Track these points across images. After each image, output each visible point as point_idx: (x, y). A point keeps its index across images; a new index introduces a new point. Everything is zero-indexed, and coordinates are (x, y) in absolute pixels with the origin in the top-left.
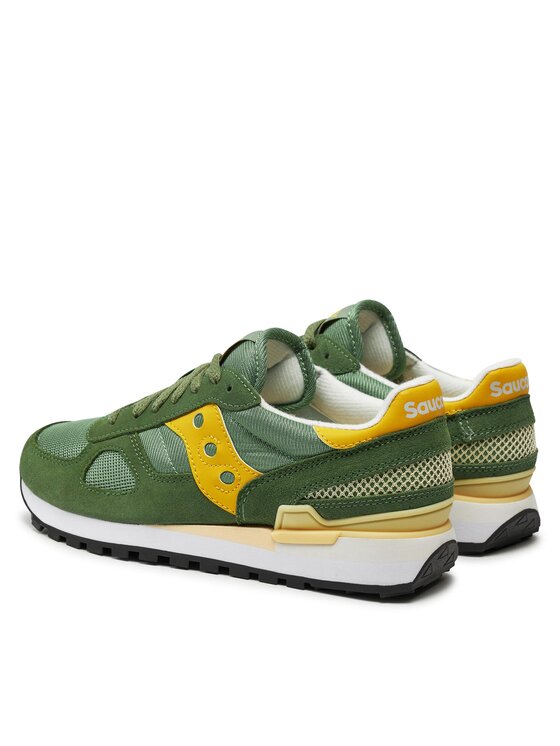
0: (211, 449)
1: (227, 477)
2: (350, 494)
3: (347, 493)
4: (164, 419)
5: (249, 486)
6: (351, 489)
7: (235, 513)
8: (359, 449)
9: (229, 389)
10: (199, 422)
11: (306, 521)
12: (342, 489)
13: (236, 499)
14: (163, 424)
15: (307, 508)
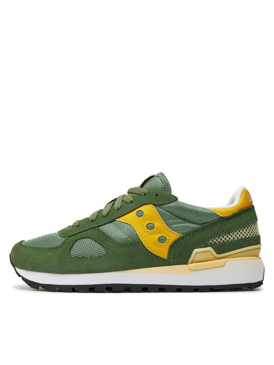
0: (150, 227)
1: (162, 240)
2: (232, 238)
3: (230, 238)
4: (114, 218)
5: (175, 242)
6: (232, 236)
7: (166, 258)
8: (233, 216)
9: (157, 195)
10: (140, 214)
11: (209, 256)
12: (228, 236)
13: (167, 250)
14: (114, 220)
15: (210, 249)
